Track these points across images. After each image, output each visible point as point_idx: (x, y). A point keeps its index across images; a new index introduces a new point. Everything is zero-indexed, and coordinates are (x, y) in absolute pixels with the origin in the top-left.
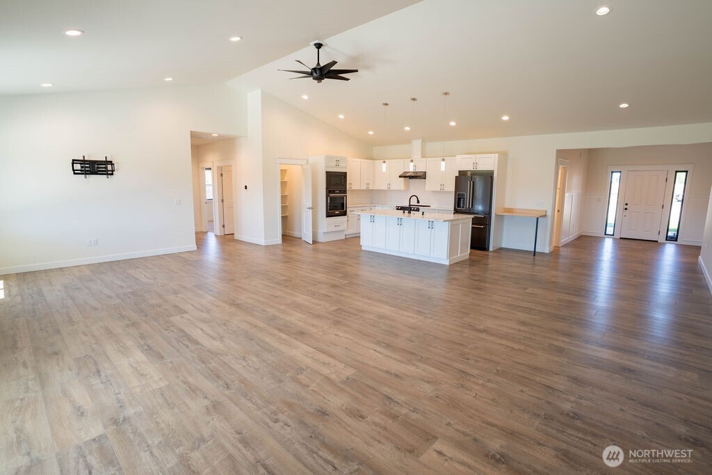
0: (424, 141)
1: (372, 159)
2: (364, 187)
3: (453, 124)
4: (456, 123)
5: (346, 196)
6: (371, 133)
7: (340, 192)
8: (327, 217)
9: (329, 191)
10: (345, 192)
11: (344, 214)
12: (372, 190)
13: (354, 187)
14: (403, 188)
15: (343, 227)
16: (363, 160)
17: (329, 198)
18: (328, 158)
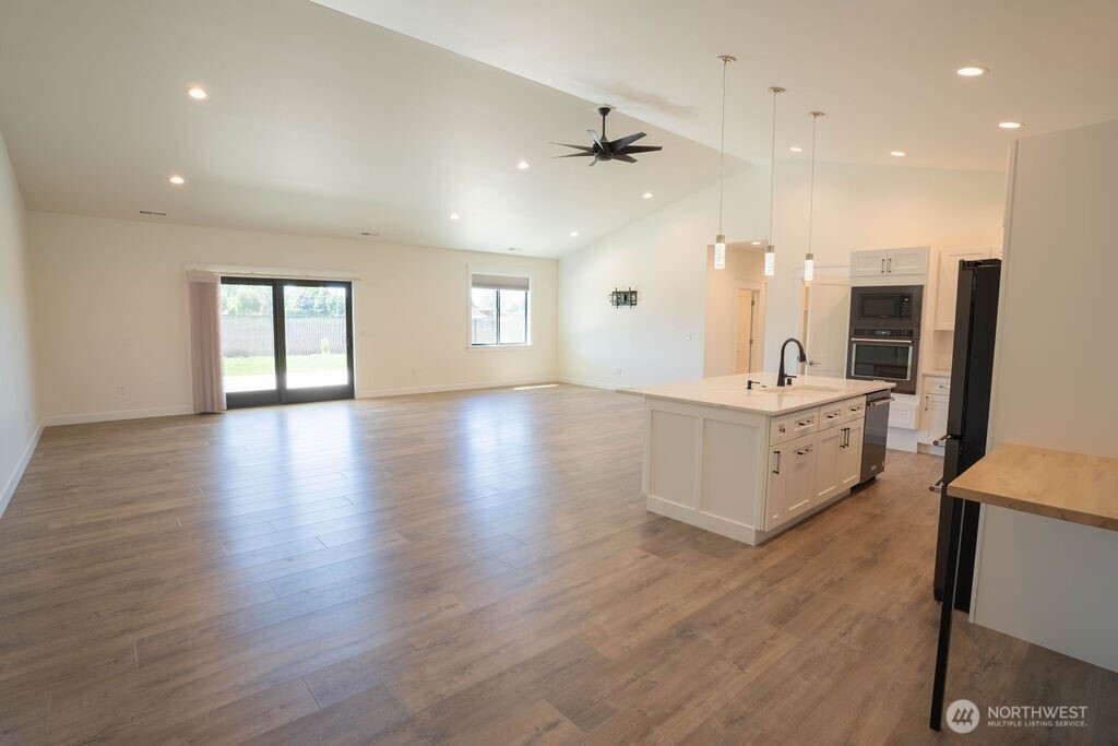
5: (915, 345)
10: (911, 334)
11: (909, 389)
17: (854, 346)
18: (859, 258)
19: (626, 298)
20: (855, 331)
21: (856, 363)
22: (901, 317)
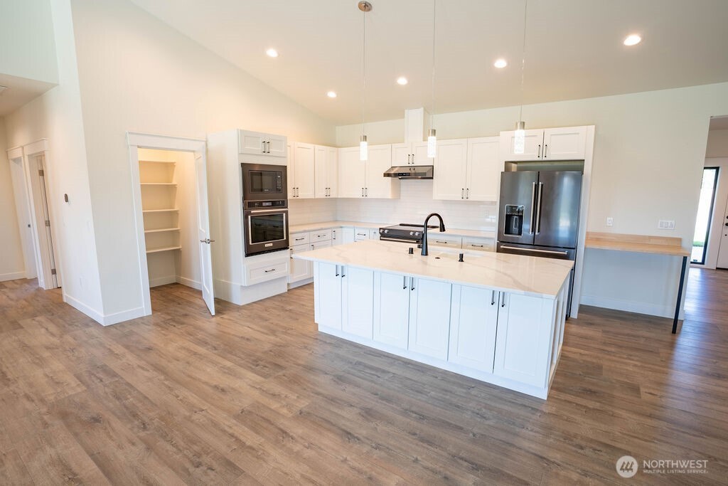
1: (333, 145)
2: (321, 194)
3: (501, 64)
4: (508, 63)
5: (287, 212)
6: (332, 95)
7: (274, 204)
8: (247, 255)
9: (248, 205)
10: (283, 204)
11: (285, 246)
12: (335, 199)
13: (302, 195)
14: (389, 196)
15: (283, 270)
16: (317, 146)
17: (249, 217)
18: (245, 136)
22: (276, 190)
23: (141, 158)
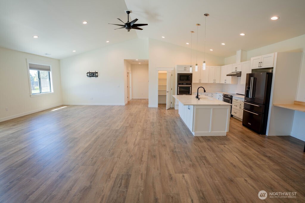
0: (242, 50)
2: (212, 82)
7: (188, 84)
10: (191, 84)
14: (231, 83)
17: (179, 87)
18: (179, 66)
19: (93, 75)
20: (179, 84)
21: (179, 91)
22: (188, 80)
23: (159, 72)
